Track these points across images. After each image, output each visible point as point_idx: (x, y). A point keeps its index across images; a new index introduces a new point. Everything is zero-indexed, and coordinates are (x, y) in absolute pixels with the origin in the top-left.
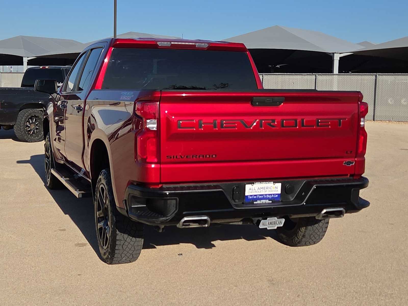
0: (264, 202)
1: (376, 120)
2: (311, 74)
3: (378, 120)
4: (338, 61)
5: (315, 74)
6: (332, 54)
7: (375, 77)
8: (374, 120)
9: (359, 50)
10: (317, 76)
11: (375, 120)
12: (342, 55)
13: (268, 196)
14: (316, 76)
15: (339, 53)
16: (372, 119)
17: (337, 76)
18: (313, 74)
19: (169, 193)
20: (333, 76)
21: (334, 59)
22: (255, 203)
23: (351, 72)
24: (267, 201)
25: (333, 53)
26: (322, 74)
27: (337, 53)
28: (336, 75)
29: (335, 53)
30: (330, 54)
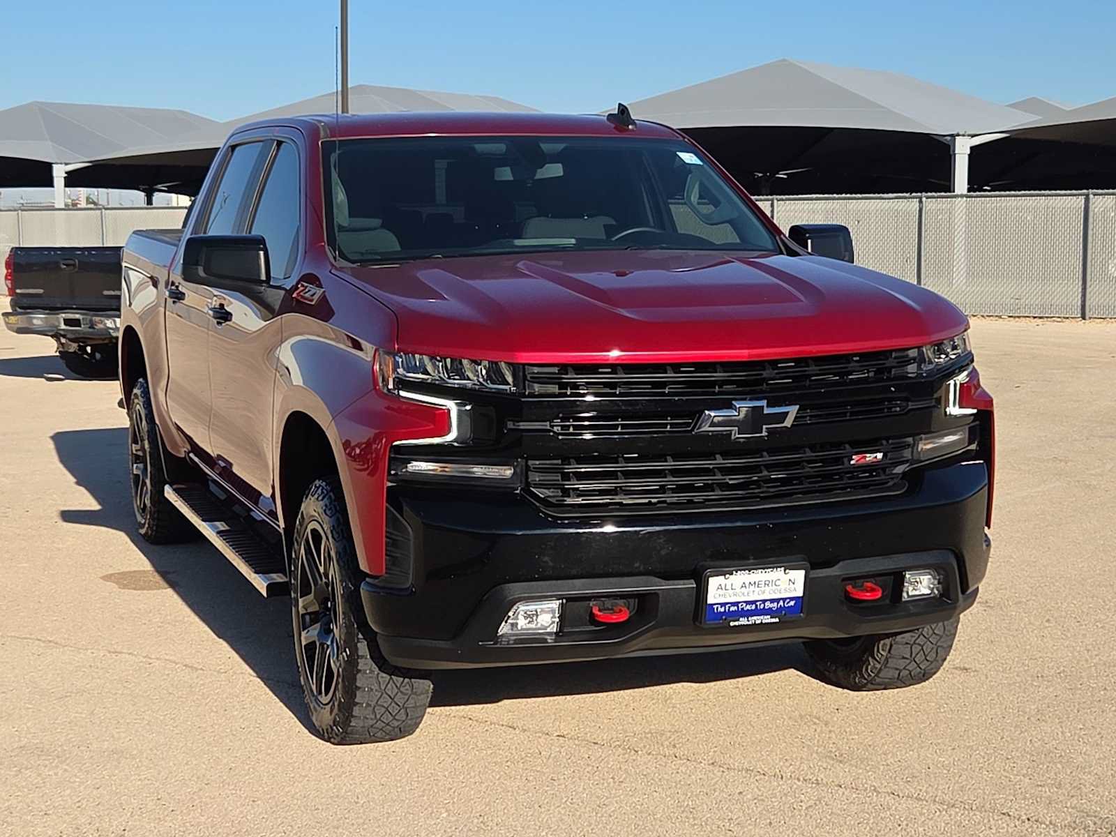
1: (1090, 318)
2: (908, 195)
3: (1095, 316)
4: (967, 158)
5: (919, 194)
6: (949, 138)
7: (1083, 201)
8: (1084, 318)
9: (1022, 125)
10: (924, 199)
11: (1087, 318)
12: (977, 141)
14: (921, 202)
15: (969, 135)
16: (1079, 315)
17: (965, 199)
18: (914, 194)
20: (954, 199)
21: (954, 151)
23: (988, 188)
25: (953, 136)
26: (939, 194)
27: (964, 135)
28: (962, 196)
29: (958, 135)
30: (941, 139)
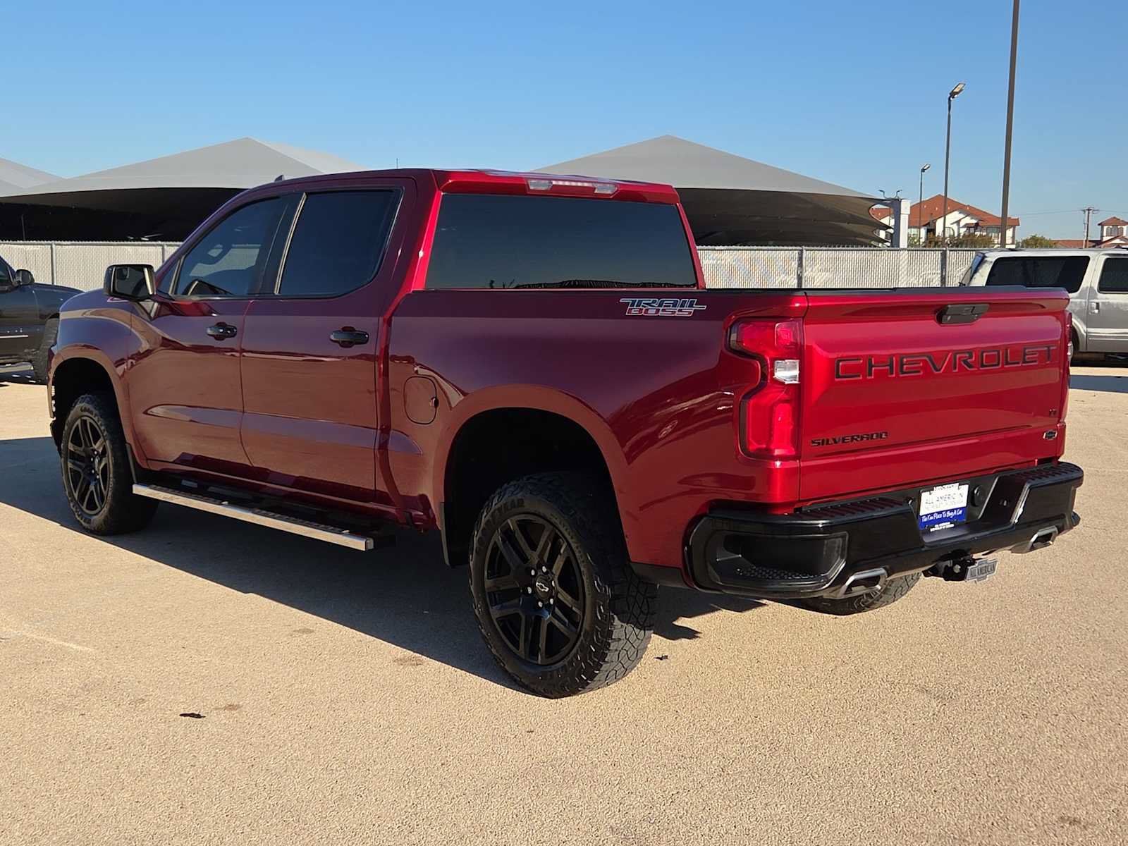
0: (944, 527)
13: (949, 514)
19: (823, 524)
22: (932, 530)
24: (948, 525)
